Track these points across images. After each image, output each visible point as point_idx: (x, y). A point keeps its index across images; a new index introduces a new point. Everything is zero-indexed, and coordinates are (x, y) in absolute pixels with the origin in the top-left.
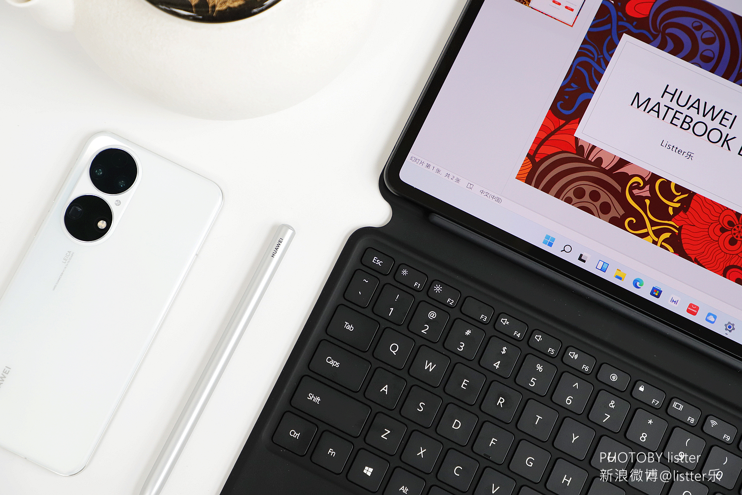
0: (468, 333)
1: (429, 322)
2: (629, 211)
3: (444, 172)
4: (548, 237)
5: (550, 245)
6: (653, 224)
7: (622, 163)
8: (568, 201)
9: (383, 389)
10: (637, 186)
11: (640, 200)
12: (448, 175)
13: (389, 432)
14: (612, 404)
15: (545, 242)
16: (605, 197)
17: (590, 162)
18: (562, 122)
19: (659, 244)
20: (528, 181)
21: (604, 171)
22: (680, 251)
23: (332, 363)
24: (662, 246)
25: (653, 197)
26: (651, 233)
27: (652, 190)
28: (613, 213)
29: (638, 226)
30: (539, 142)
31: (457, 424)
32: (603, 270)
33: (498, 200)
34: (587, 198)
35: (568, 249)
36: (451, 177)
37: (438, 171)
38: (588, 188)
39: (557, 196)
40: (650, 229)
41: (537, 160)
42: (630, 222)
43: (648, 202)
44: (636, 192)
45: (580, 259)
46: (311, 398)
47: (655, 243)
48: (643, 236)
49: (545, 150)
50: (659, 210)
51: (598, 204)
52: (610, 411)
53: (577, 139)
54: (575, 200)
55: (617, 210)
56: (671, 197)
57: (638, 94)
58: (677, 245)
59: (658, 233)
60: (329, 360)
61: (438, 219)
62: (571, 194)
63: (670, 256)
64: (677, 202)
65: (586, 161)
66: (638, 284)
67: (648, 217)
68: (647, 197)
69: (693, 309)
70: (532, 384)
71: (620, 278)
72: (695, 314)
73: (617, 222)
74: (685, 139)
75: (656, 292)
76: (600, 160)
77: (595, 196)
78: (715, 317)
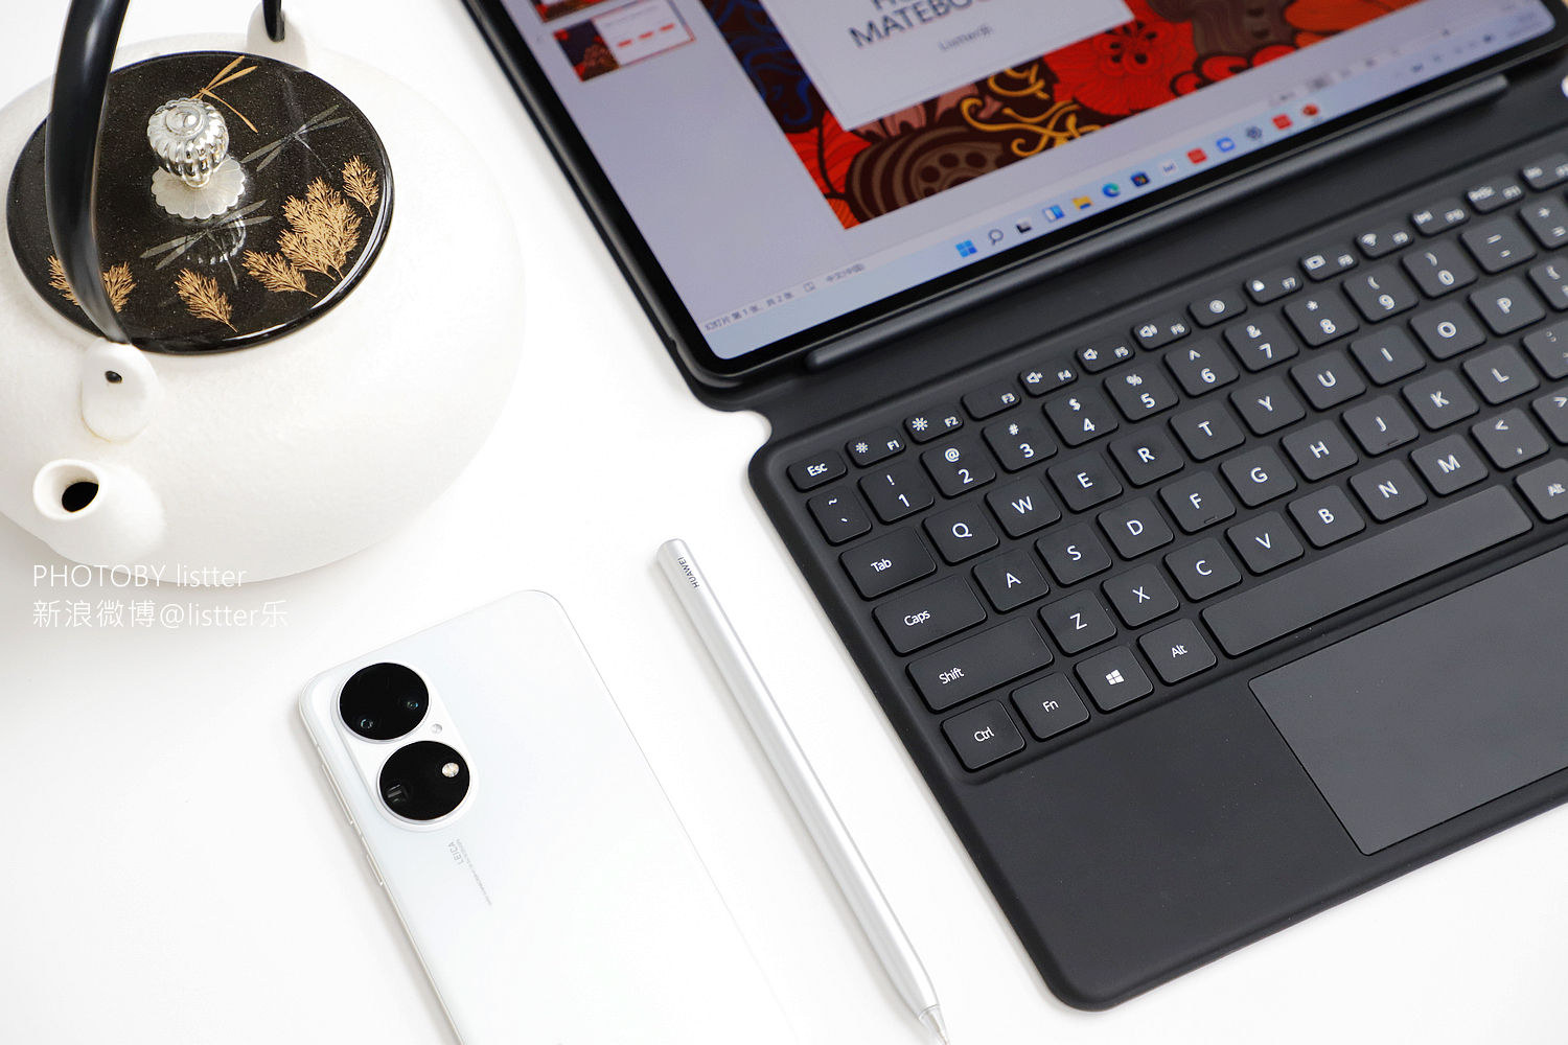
0: (1014, 429)
1: (958, 465)
2: (1005, 138)
3: (762, 304)
4: (960, 247)
5: (973, 251)
6: (1044, 124)
7: (930, 105)
8: (929, 193)
9: (1009, 582)
10: (975, 112)
11: (998, 118)
12: (770, 302)
13: (1078, 615)
14: (1254, 332)
15: (964, 255)
16: (961, 151)
17: (897, 138)
18: (815, 131)
19: (1076, 135)
20: (862, 218)
21: (921, 131)
22: (1107, 120)
23: (917, 619)
24: (1082, 134)
25: (1007, 102)
26: (1054, 134)
27: (996, 97)
28: (991, 158)
29: (1031, 143)
30: (820, 173)
31: (1136, 527)
32: (1060, 216)
33: (858, 268)
34: (944, 171)
35: (996, 236)
36: (776, 300)
37: (754, 309)
38: (932, 160)
39: (912, 200)
40: (1047, 133)
41: (842, 190)
42: (1020, 147)
43: (1008, 111)
44: (983, 115)
45: (1022, 231)
46: (948, 679)
47: (1071, 138)
48: (1051, 144)
49: (837, 174)
50: (1031, 106)
51: (963, 164)
52: (1261, 340)
53: (854, 132)
54: (935, 185)
55: (991, 151)
56: (1023, 84)
57: (852, 31)
58: (1095, 117)
59: (1061, 127)
60: (910, 620)
61: (822, 357)
62: (923, 185)
63: (1101, 136)
64: (1037, 81)
65: (893, 140)
66: (1112, 191)
67: (1029, 124)
68: (1001, 109)
69: (1197, 156)
70: (1149, 403)
71: (1087, 205)
72: (1204, 158)
73: (1006, 159)
74: (959, 22)
75: (1140, 179)
76: (905, 126)
77: (950, 161)
78: (1227, 140)
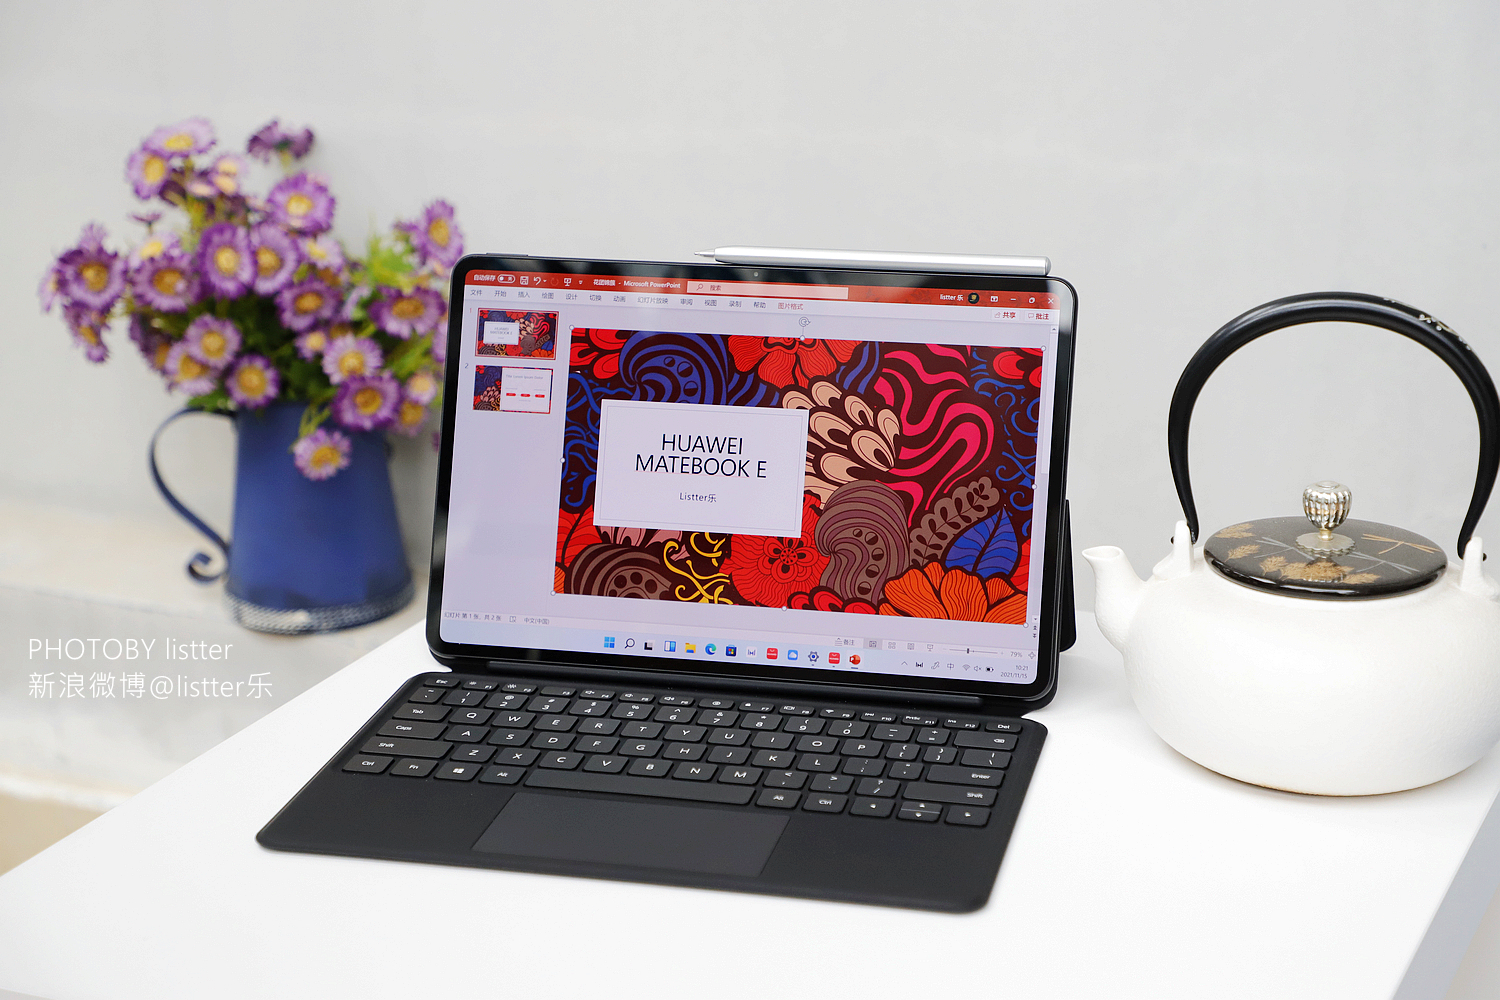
2: (676, 580)
3: (482, 616)
4: (607, 639)
5: (612, 646)
6: (703, 583)
7: (651, 533)
8: (613, 594)
10: (673, 551)
11: (681, 564)
12: (487, 617)
15: (606, 646)
16: (647, 575)
17: (619, 546)
18: (577, 516)
19: (716, 601)
20: (567, 591)
21: (635, 549)
22: (739, 600)
24: (719, 602)
25: (693, 555)
26: (704, 593)
27: (689, 549)
28: (661, 589)
29: (689, 592)
30: (563, 546)
32: (672, 650)
33: (545, 622)
34: (630, 583)
35: (630, 643)
36: (491, 617)
37: (476, 616)
38: (627, 573)
39: (601, 593)
40: (701, 590)
41: (568, 565)
42: (681, 590)
43: (689, 562)
44: (674, 557)
45: (646, 648)
47: (712, 601)
48: (697, 600)
49: (571, 551)
50: (704, 566)
51: (642, 585)
53: (598, 528)
54: (619, 591)
55: (664, 584)
56: (710, 548)
57: (639, 456)
58: (734, 595)
59: (710, 591)
61: (494, 664)
62: (613, 587)
63: (731, 609)
64: (718, 551)
65: (616, 546)
66: (711, 650)
67: (695, 578)
68: (687, 559)
69: (772, 653)
71: (692, 652)
72: (775, 658)
73: (668, 596)
74: (701, 483)
75: (731, 651)
76: (628, 539)
77: (637, 578)
78: (796, 653)
